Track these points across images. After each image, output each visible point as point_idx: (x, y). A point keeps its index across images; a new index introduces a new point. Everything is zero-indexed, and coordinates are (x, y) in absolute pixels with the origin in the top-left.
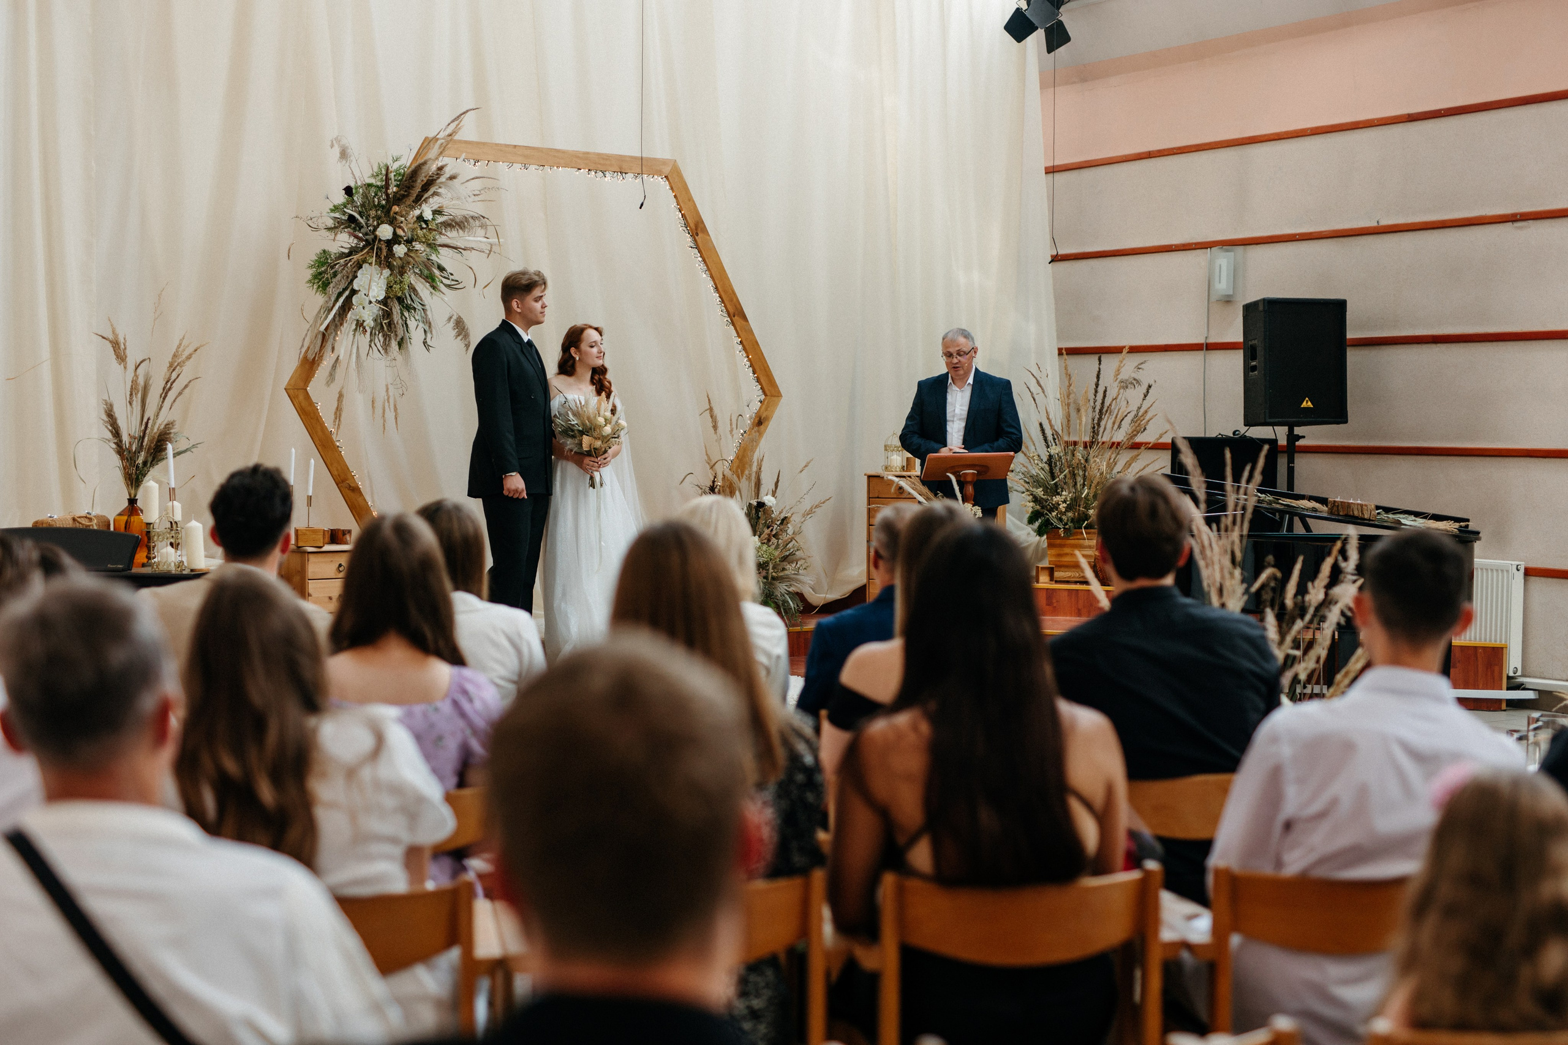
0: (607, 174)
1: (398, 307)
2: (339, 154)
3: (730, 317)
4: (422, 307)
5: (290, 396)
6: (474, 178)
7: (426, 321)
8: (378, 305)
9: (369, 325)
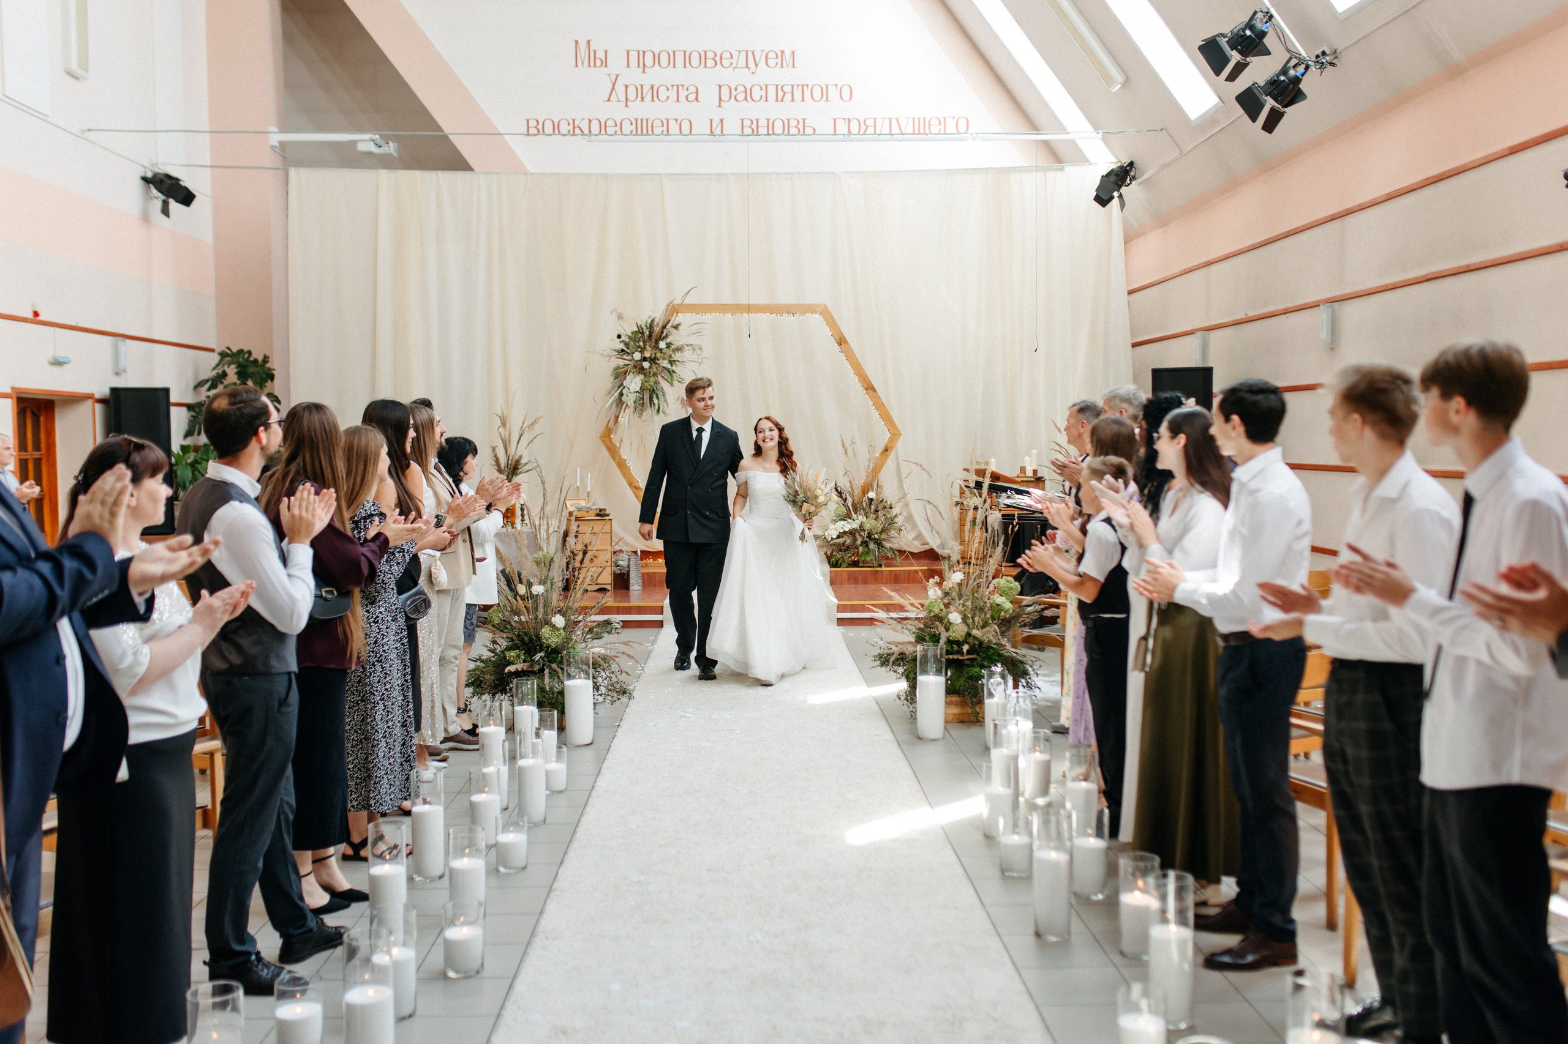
1: (648, 394)
2: (617, 318)
3: (865, 390)
4: (663, 393)
5: (602, 440)
6: (695, 324)
7: (665, 401)
8: (635, 394)
9: (630, 404)
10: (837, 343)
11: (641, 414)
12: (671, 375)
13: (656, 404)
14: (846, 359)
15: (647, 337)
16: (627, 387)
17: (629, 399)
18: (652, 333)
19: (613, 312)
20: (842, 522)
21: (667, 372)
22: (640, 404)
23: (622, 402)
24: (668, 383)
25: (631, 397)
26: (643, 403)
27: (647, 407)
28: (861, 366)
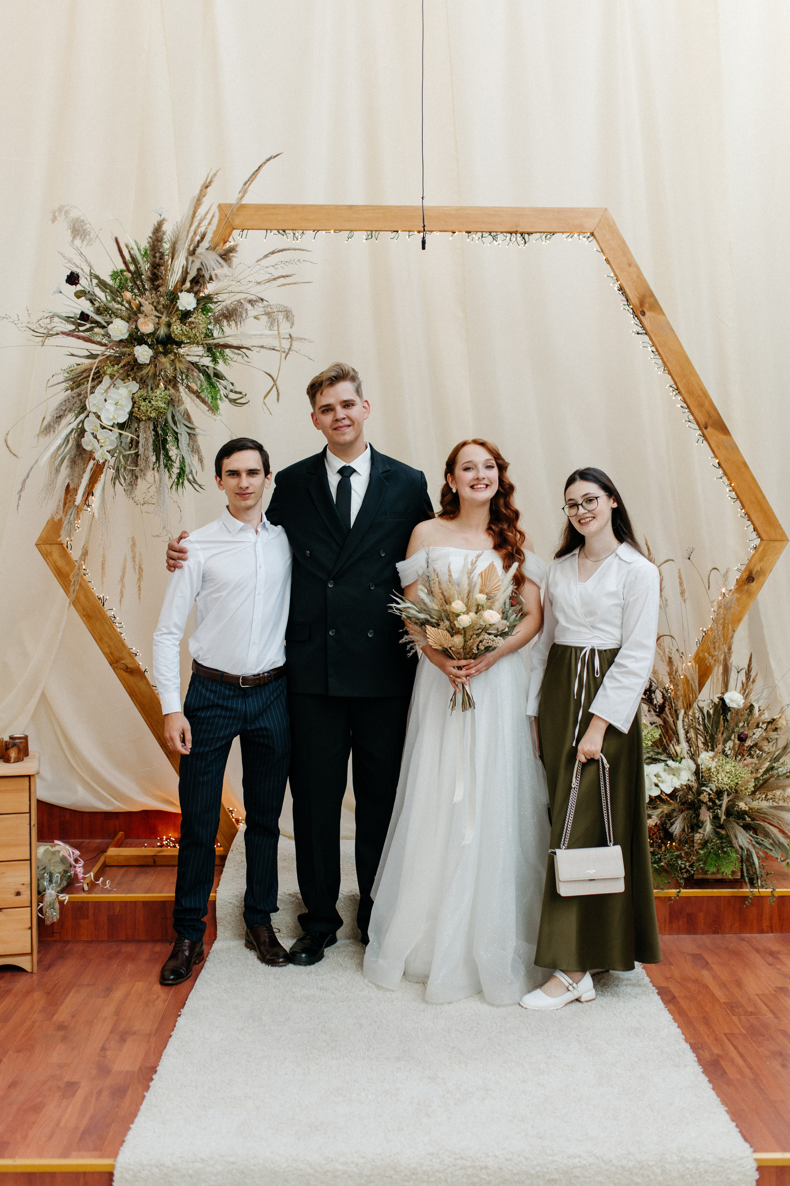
0: (500, 237)
1: (151, 432)
2: (69, 232)
3: (700, 429)
4: (189, 431)
5: (43, 553)
6: (273, 253)
7: (195, 449)
8: (116, 430)
9: (103, 458)
10: (631, 311)
11: (133, 484)
12: (212, 385)
13: (173, 458)
14: (655, 350)
15: (148, 280)
16: (95, 413)
17: (100, 445)
18: (158, 267)
19: (57, 214)
20: (652, 765)
21: (201, 375)
22: (130, 458)
23: (84, 455)
24: (202, 405)
25: (106, 439)
26: (137, 455)
27: (147, 467)
28: (693, 368)
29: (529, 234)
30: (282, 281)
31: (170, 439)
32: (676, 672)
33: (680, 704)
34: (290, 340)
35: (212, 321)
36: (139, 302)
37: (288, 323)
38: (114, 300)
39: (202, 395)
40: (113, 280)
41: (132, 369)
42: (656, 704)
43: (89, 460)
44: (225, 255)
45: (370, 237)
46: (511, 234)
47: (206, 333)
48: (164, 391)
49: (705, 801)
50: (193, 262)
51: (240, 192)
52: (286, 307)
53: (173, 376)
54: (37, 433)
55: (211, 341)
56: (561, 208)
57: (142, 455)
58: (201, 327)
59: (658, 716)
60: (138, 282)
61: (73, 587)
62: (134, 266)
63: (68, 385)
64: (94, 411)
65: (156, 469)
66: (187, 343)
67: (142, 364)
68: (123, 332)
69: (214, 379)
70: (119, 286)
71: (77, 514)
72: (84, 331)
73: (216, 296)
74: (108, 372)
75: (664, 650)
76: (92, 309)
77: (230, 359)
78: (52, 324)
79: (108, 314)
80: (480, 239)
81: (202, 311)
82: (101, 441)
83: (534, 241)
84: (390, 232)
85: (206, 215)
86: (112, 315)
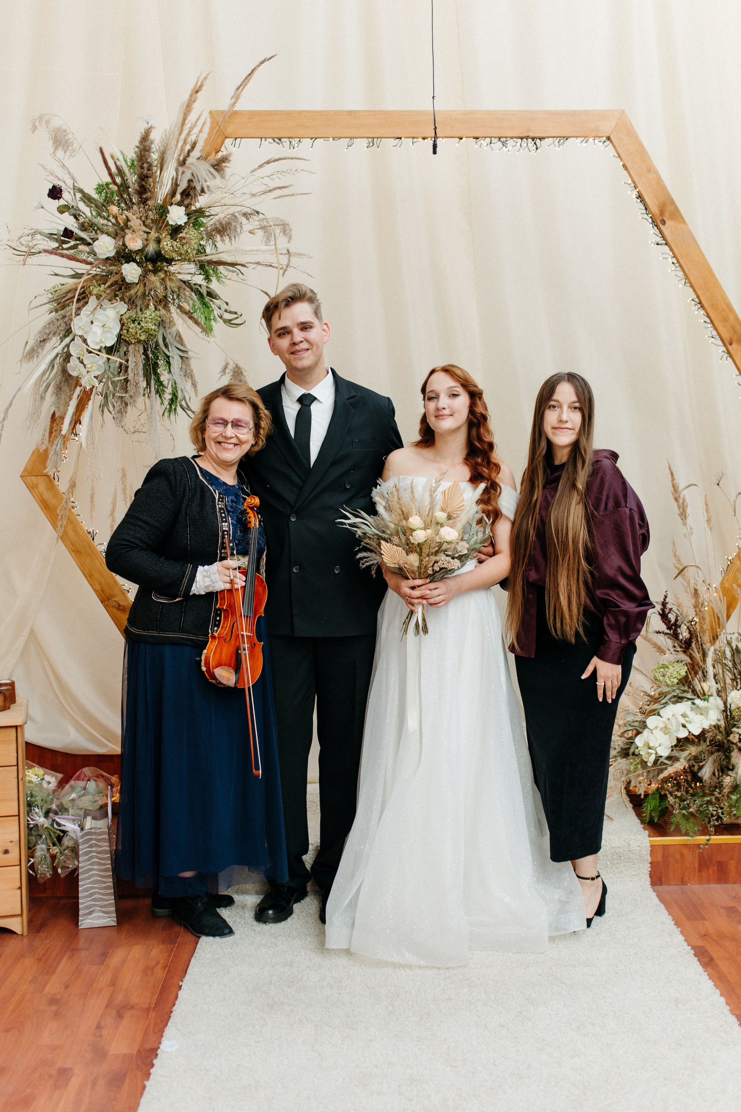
0: (510, 142)
1: (141, 356)
2: (51, 143)
3: (725, 345)
4: (182, 354)
5: (29, 486)
6: (268, 162)
7: (188, 374)
8: (104, 355)
9: (90, 384)
10: (650, 220)
11: (122, 412)
12: (205, 305)
13: (165, 383)
14: (675, 261)
15: (135, 193)
16: (81, 336)
17: (87, 370)
18: (146, 179)
19: (37, 123)
20: (678, 705)
21: (193, 294)
22: (119, 384)
23: (71, 381)
24: (196, 326)
25: (93, 363)
26: (127, 380)
27: (137, 392)
28: (716, 280)
29: (541, 139)
30: (278, 192)
31: (161, 362)
32: (702, 605)
33: (706, 638)
34: (287, 256)
35: (205, 236)
36: (126, 216)
37: (286, 238)
38: (99, 215)
39: (195, 315)
40: (98, 194)
41: (120, 289)
42: (682, 640)
43: (76, 387)
44: (217, 165)
45: (371, 144)
46: (522, 139)
47: (198, 250)
48: (154, 312)
49: (735, 741)
50: (183, 172)
51: (232, 98)
52: (283, 221)
53: (163, 296)
54: (20, 356)
55: (203, 258)
56: (575, 111)
57: (132, 381)
58: (193, 242)
59: (685, 652)
60: (125, 196)
61: (60, 522)
62: (120, 178)
63: (52, 307)
64: (79, 334)
65: (147, 395)
66: (178, 260)
67: (130, 284)
68: (110, 249)
69: (207, 299)
70: (105, 200)
71: (64, 444)
72: (68, 249)
73: (208, 210)
74: (94, 292)
75: (689, 581)
76: (76, 225)
77: (223, 277)
78: (34, 241)
79: (94, 230)
80: (489, 145)
81: (194, 226)
82: (88, 366)
83: (547, 147)
84: (393, 139)
85: (196, 122)
86: (98, 232)
